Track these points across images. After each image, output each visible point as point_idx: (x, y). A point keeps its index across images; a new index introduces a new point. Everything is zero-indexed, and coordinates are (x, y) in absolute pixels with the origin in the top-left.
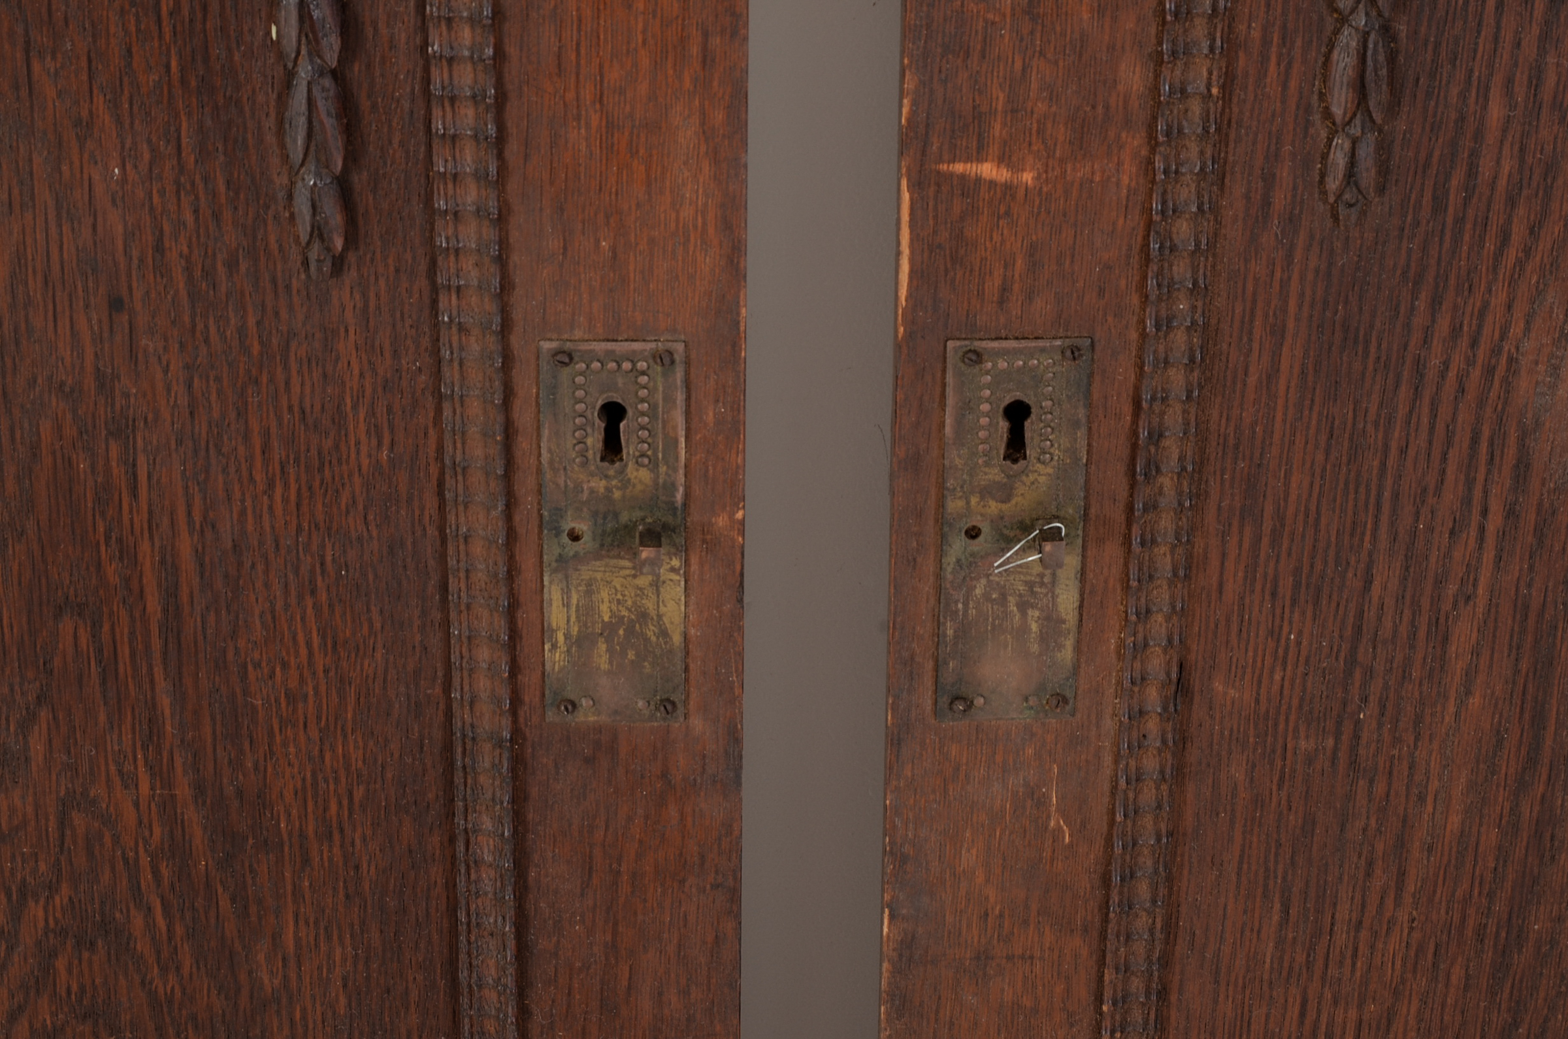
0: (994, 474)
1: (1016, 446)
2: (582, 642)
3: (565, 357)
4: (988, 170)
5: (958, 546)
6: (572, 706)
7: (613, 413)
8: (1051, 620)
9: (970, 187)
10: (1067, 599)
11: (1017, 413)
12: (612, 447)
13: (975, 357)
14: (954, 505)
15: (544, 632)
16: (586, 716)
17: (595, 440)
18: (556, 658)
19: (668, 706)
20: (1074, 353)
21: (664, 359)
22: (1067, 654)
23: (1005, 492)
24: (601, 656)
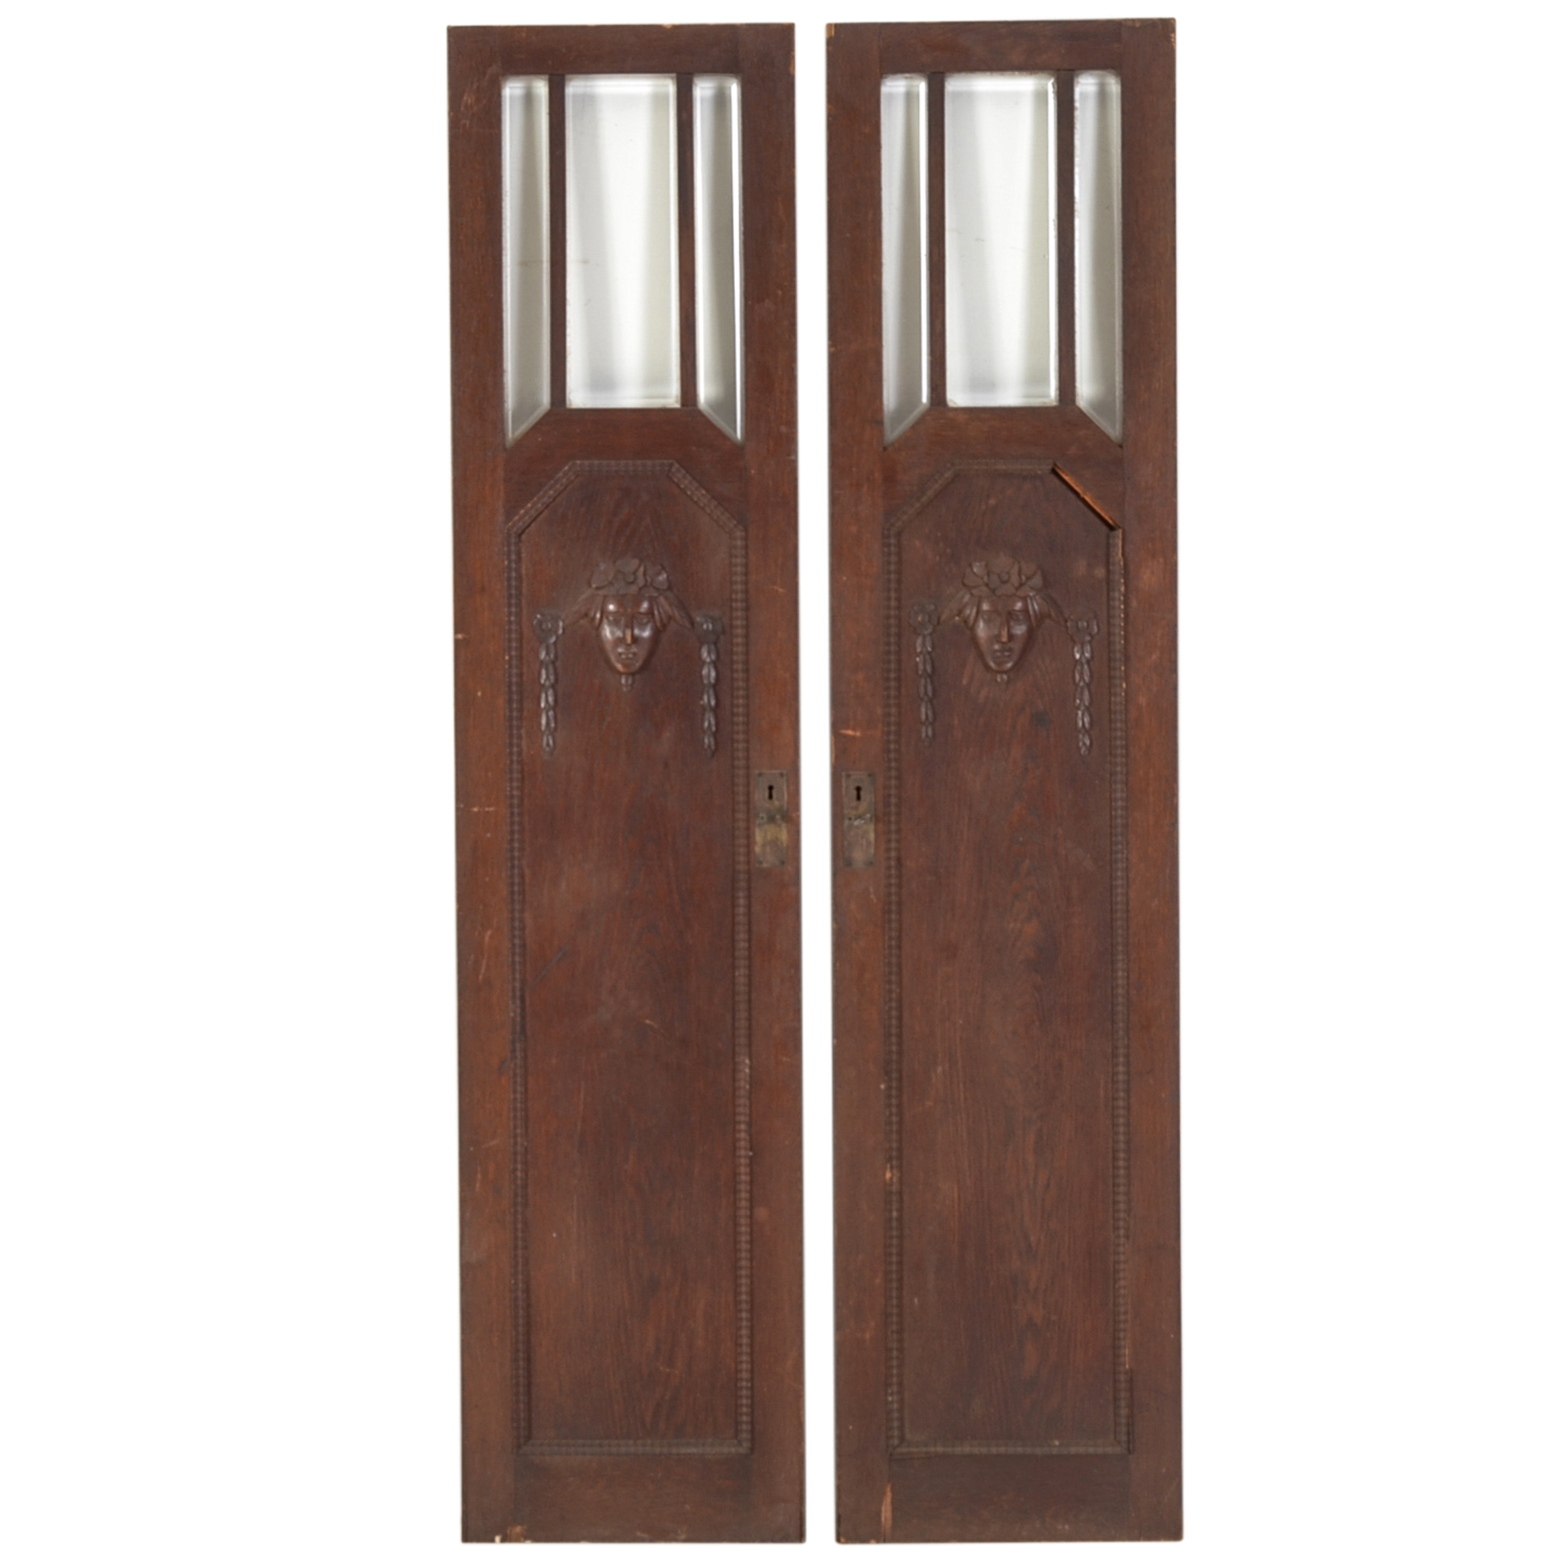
0: (854, 803)
1: (859, 798)
2: (764, 846)
3: (760, 775)
4: (850, 732)
5: (847, 822)
6: (761, 863)
7: (771, 788)
8: (869, 843)
9: (845, 736)
10: (872, 836)
11: (858, 789)
12: (771, 797)
13: (848, 776)
14: (846, 812)
15: (755, 843)
16: (765, 865)
17: (767, 794)
18: (758, 849)
19: (783, 863)
20: (870, 775)
21: (782, 775)
22: (872, 851)
23: (856, 808)
24: (768, 849)
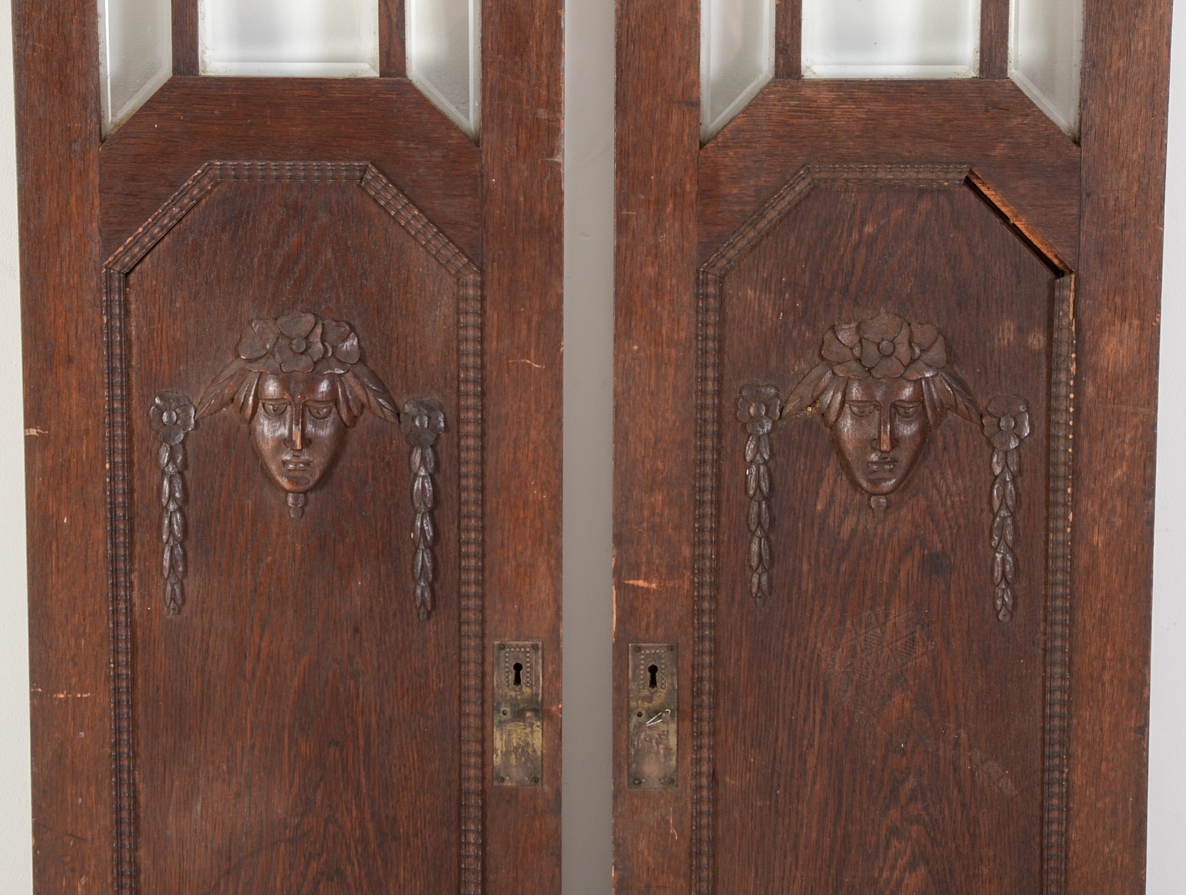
0: (646, 692)
1: (653, 683)
2: (506, 754)
3: (502, 647)
4: (641, 583)
5: (634, 719)
6: (503, 780)
7: (518, 667)
8: (667, 749)
9: (635, 588)
10: (673, 741)
11: (653, 670)
12: (518, 680)
13: (638, 649)
14: (633, 704)
15: (493, 750)
16: (508, 783)
17: (512, 677)
18: (497, 760)
19: (536, 780)
20: (671, 648)
21: (535, 648)
22: (673, 762)
23: (650, 699)
24: (513, 760)
